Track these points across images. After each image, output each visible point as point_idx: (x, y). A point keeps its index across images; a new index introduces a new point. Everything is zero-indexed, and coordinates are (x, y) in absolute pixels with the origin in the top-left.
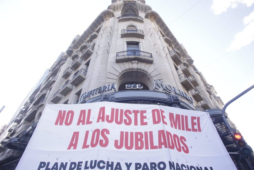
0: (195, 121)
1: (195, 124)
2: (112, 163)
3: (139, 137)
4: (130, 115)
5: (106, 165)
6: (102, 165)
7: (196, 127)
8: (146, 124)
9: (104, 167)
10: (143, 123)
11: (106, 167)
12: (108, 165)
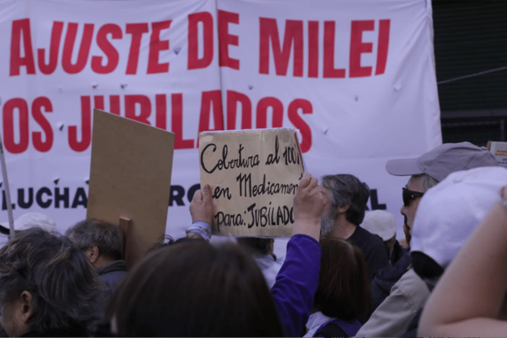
0: (370, 37)
1: (368, 48)
2: (67, 190)
3: (138, 112)
4: (115, 43)
5: (53, 198)
6: (45, 198)
7: (368, 60)
8: (164, 68)
9: (49, 203)
10: (156, 67)
11: (53, 204)
12: (58, 197)
